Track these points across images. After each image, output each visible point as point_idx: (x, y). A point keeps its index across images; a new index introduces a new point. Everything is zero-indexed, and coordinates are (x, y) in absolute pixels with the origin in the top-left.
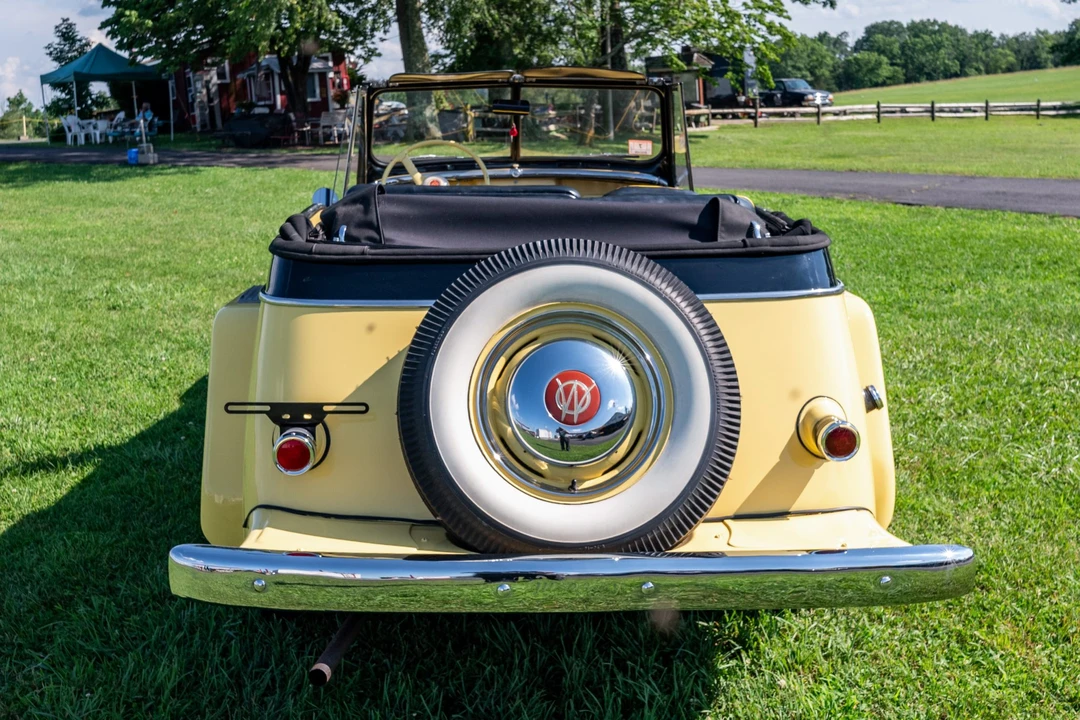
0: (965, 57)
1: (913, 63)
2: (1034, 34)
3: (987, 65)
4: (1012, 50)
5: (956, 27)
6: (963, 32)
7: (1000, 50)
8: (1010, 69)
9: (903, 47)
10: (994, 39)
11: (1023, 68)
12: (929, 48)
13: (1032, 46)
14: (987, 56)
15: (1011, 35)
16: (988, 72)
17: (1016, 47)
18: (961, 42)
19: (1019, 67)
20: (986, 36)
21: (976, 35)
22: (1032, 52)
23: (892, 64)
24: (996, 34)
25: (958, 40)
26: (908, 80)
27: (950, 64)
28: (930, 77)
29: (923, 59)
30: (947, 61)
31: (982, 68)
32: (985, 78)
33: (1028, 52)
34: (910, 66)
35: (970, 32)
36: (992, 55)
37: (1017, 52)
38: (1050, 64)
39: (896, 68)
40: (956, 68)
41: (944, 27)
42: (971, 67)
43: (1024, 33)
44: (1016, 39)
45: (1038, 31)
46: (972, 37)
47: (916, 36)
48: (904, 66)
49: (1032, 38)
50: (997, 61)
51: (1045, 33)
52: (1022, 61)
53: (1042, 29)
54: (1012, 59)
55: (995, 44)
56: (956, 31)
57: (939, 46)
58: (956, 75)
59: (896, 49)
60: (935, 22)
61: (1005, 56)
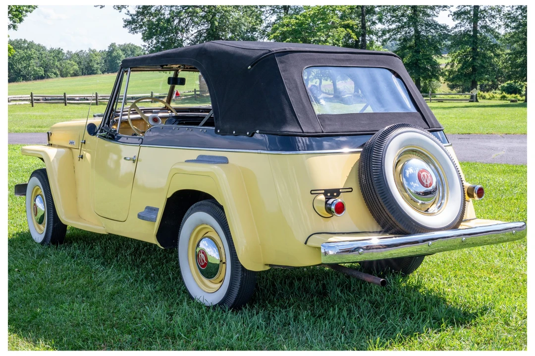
0: (47, 65)
2: (88, 51)
3: (61, 71)
4: (76, 61)
5: (39, 45)
6: (44, 48)
7: (69, 61)
8: (75, 75)
10: (63, 54)
11: (83, 74)
13: (88, 60)
14: (61, 65)
15: (74, 52)
16: (62, 76)
17: (78, 59)
18: (44, 56)
19: (80, 73)
20: (59, 52)
21: (52, 51)
24: (65, 51)
25: (41, 54)
27: (38, 69)
28: (25, 79)
30: (35, 68)
31: (58, 73)
32: (60, 79)
33: (86, 63)
35: (48, 48)
36: (63, 64)
37: (79, 63)
38: (100, 72)
40: (42, 73)
41: (31, 45)
42: (52, 72)
43: (82, 51)
44: (77, 54)
45: (90, 50)
46: (50, 52)
49: (87, 54)
50: (67, 69)
51: (94, 51)
52: (83, 69)
53: (92, 49)
54: (76, 67)
55: (64, 57)
56: (40, 48)
57: (29, 58)
58: (42, 78)
60: (25, 41)
61: (72, 65)
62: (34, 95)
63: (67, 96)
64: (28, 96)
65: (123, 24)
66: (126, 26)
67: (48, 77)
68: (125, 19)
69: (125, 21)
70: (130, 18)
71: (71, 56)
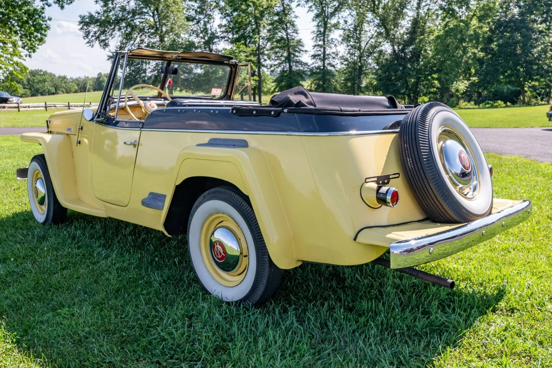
0: (57, 86)
1: (34, 88)
2: (83, 78)
3: (66, 90)
4: (76, 84)
5: (51, 73)
6: (54, 75)
7: (71, 84)
8: (76, 92)
9: (28, 80)
10: (67, 79)
11: (81, 92)
12: (40, 81)
13: (84, 83)
14: (66, 86)
15: (74, 78)
16: (67, 93)
17: (77, 82)
18: (54, 80)
19: (79, 91)
20: (64, 78)
21: (60, 77)
22: (84, 85)
23: (24, 88)
24: (68, 77)
26: (33, 95)
27: (51, 89)
28: (42, 94)
29: (38, 87)
30: (49, 88)
31: (64, 91)
32: (66, 94)
33: (82, 85)
34: (33, 89)
35: (57, 75)
36: (68, 86)
37: (78, 85)
38: (91, 90)
39: (27, 90)
40: (54, 91)
41: (45, 73)
42: (60, 90)
43: (80, 77)
44: (77, 80)
45: (85, 77)
47: (34, 76)
48: (30, 89)
49: (83, 79)
50: (70, 88)
51: (88, 78)
52: (80, 88)
53: (87, 76)
54: (76, 87)
55: (68, 81)
56: (51, 75)
57: (45, 81)
58: (53, 94)
59: (25, 82)
60: (41, 71)
61: (74, 86)
62: (47, 103)
63: (70, 104)
64: (43, 104)
65: (107, 58)
66: (109, 59)
67: (58, 93)
68: (108, 55)
69: (108, 56)
70: (111, 55)
71: (73, 81)
